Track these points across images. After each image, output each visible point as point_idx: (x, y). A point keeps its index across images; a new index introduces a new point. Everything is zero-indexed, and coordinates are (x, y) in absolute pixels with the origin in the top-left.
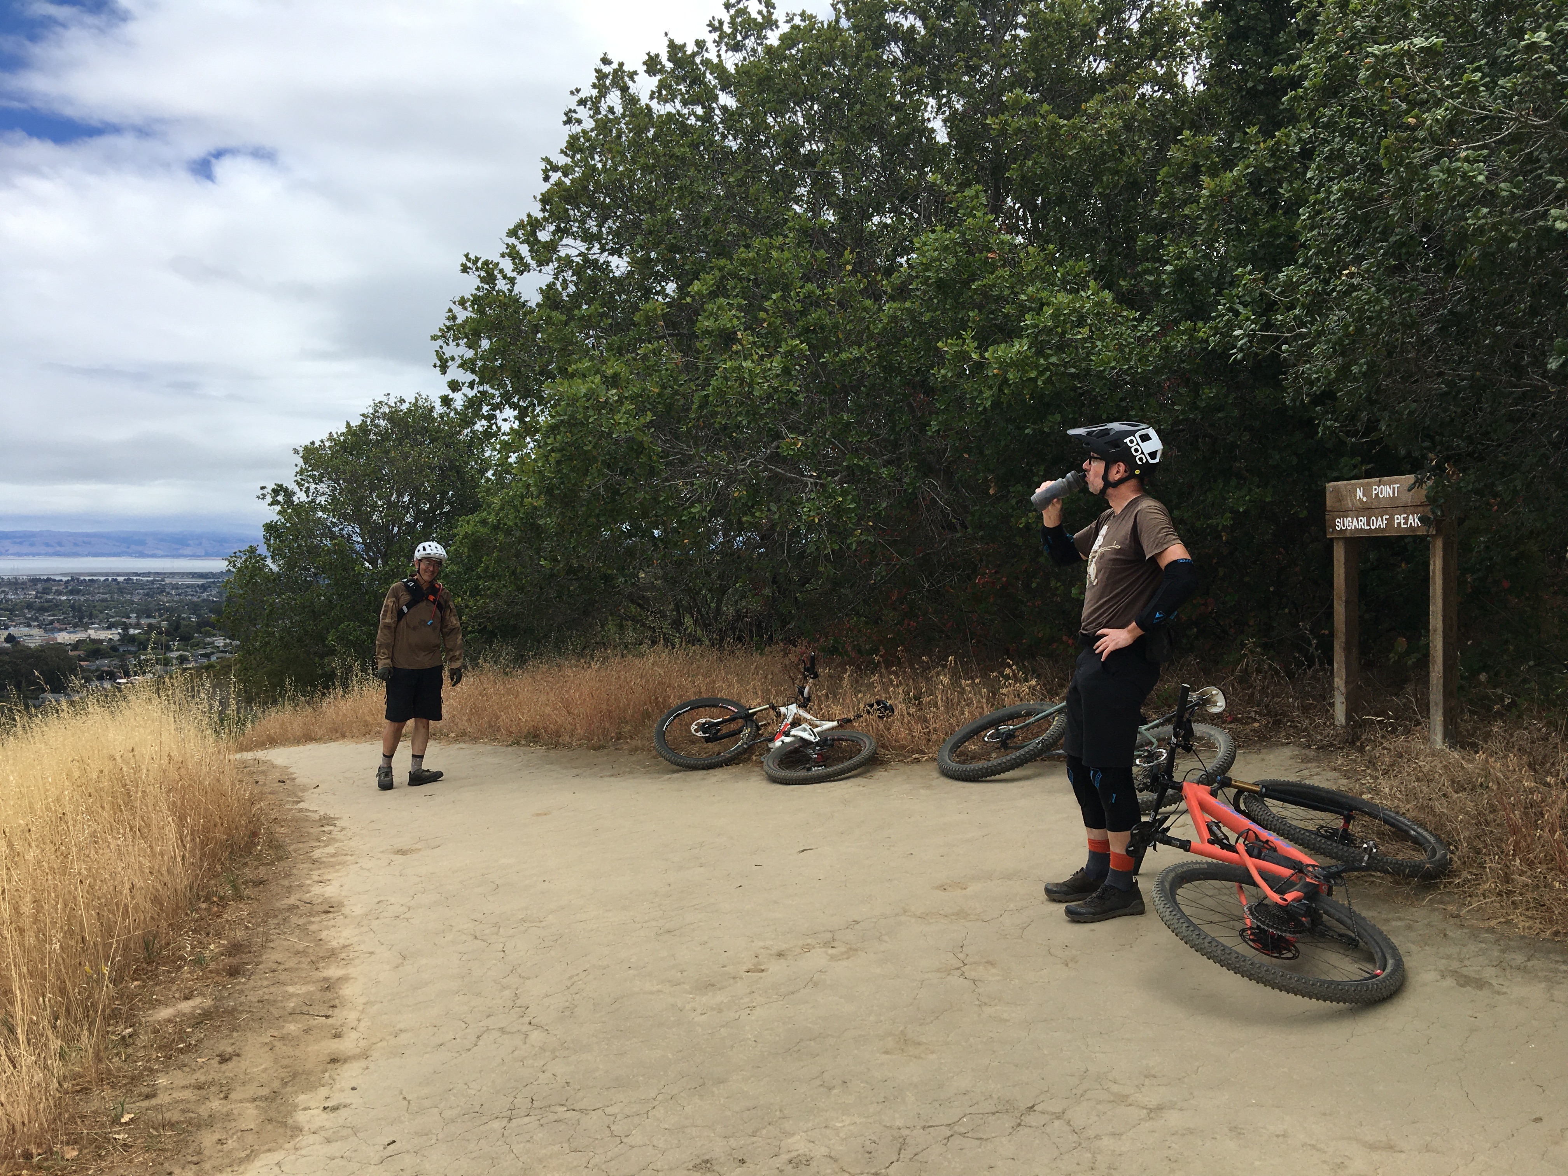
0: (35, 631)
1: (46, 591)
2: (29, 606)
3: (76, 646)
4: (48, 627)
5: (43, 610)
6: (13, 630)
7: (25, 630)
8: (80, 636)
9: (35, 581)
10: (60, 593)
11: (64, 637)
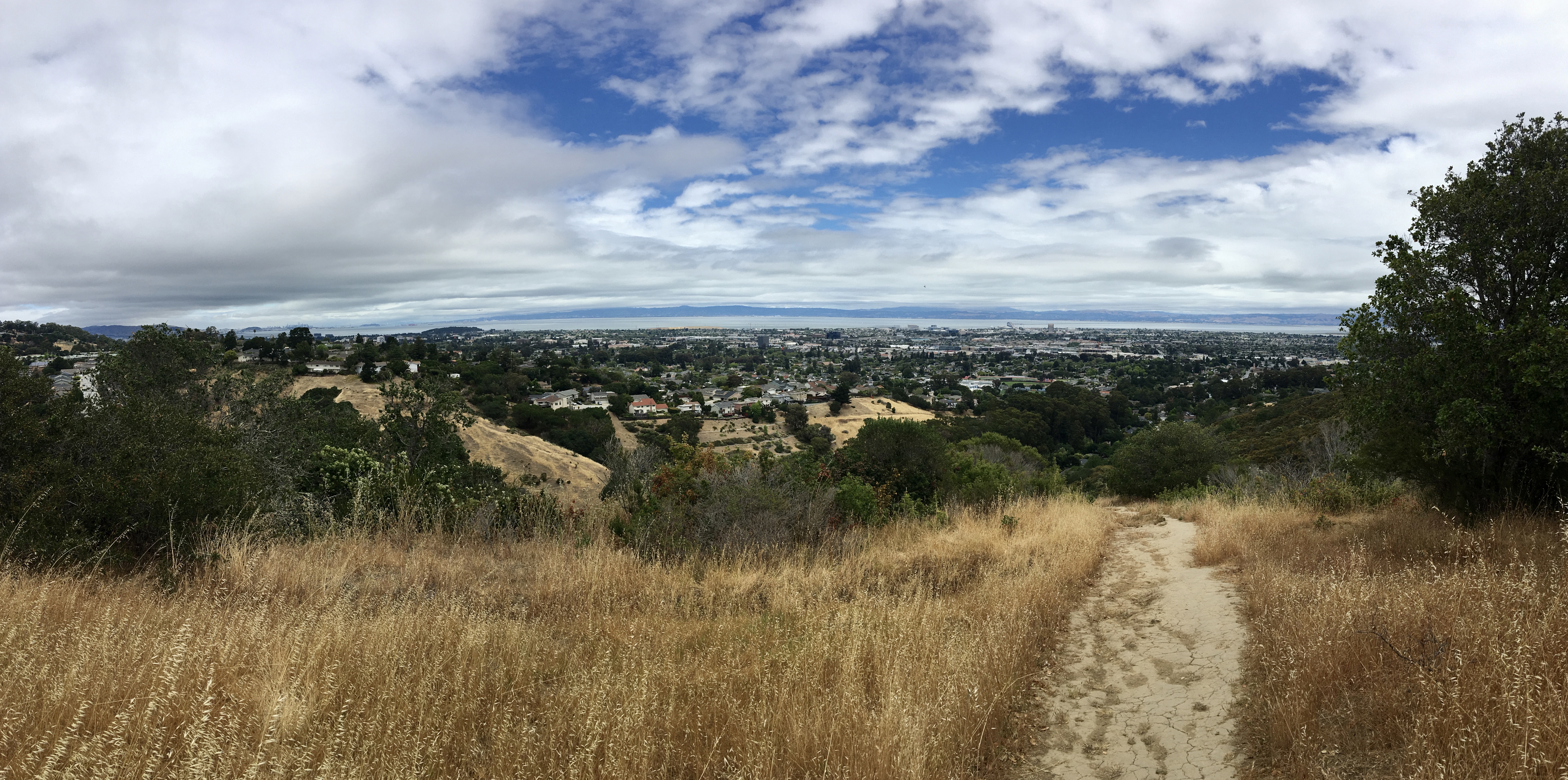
0: (1314, 359)
1: (1319, 341)
2: (1312, 348)
3: (1330, 367)
4: (1319, 358)
5: (1317, 350)
6: (1305, 359)
7: (1310, 359)
8: (1332, 362)
9: (1315, 336)
10: (1324, 342)
11: (1325, 363)
